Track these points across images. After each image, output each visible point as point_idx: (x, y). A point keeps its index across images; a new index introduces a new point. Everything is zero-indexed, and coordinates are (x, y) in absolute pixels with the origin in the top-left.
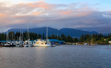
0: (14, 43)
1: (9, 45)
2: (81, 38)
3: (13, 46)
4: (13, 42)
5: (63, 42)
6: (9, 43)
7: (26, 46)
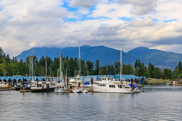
0: (50, 85)
1: (40, 88)
2: (176, 68)
3: (49, 90)
4: (48, 82)
5: (143, 78)
6: (41, 85)
7: (78, 91)
